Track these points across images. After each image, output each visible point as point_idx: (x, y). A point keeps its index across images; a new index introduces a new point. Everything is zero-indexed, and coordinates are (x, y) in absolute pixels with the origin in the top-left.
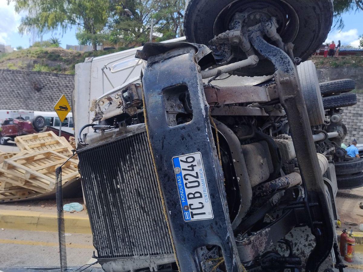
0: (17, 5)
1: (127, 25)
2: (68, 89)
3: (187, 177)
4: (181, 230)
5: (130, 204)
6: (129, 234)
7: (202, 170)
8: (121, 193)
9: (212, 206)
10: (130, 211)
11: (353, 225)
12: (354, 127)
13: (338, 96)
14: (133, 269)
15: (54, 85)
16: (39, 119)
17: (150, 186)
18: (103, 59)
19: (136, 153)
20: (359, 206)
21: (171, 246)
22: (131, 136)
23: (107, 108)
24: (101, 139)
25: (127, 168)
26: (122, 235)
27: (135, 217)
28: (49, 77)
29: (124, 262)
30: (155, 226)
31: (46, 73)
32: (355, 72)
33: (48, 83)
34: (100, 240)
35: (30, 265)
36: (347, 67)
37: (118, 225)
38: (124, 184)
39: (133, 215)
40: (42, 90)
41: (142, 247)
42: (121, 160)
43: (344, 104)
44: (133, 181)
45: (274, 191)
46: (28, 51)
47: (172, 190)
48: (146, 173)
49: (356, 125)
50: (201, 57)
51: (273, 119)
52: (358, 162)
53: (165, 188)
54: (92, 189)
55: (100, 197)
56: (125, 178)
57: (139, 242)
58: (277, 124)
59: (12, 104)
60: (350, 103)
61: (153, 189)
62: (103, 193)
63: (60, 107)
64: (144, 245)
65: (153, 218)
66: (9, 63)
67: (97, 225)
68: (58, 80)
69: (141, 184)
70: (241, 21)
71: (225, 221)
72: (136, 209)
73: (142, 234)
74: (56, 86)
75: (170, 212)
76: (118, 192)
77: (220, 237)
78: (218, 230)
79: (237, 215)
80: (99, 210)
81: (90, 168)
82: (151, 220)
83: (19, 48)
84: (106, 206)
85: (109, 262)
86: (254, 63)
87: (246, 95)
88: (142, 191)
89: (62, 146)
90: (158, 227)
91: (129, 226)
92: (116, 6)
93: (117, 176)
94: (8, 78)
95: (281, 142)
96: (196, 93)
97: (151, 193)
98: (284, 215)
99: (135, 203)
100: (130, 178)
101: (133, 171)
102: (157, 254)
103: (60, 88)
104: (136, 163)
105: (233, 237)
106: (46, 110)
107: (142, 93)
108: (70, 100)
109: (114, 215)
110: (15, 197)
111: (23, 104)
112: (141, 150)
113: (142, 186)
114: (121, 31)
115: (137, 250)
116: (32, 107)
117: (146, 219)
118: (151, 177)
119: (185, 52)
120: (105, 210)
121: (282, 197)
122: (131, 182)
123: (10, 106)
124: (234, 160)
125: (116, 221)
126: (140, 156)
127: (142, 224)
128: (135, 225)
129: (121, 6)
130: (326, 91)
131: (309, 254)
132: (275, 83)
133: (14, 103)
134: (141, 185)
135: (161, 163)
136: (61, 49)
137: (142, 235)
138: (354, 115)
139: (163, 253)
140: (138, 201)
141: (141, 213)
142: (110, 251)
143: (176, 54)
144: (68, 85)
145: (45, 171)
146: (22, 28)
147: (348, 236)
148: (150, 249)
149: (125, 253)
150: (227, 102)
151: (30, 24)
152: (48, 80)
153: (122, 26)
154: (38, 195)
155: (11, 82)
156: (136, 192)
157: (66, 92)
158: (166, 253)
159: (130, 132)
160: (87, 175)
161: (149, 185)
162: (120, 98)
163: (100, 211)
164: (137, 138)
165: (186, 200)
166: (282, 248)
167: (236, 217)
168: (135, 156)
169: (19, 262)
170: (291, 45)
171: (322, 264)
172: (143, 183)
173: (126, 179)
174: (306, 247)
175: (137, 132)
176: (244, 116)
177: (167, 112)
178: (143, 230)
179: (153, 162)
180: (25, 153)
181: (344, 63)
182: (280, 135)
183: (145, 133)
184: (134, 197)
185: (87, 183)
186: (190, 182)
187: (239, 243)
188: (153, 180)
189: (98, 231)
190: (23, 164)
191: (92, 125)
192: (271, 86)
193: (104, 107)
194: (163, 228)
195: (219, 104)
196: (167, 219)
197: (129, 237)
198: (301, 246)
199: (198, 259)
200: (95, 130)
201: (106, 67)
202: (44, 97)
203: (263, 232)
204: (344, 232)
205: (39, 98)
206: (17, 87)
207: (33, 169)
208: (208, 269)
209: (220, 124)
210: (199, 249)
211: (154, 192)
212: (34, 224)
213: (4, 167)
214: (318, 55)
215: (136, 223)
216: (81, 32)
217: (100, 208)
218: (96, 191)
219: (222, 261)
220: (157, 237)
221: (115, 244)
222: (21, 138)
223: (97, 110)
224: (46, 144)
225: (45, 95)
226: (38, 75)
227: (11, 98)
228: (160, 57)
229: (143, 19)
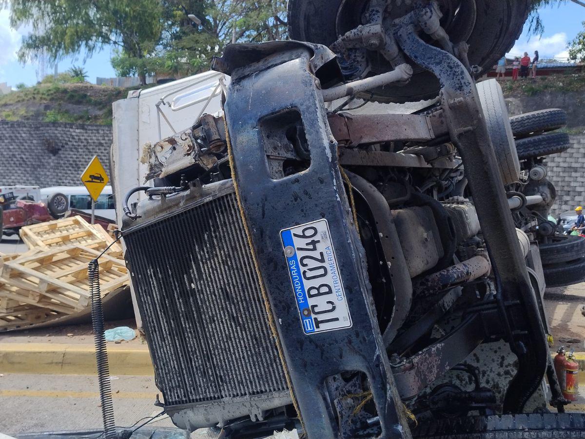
0: (14, 16)
1: (192, 40)
2: (103, 148)
3: (305, 261)
4: (300, 350)
5: (214, 313)
6: (213, 362)
7: (330, 248)
8: (198, 297)
9: (349, 307)
10: (213, 325)
11: (573, 343)
12: (566, 188)
13: (540, 137)
14: (223, 420)
15: (80, 144)
16: (58, 197)
17: (245, 281)
18: (157, 92)
19: (220, 229)
20: (581, 312)
21: (284, 377)
22: (211, 202)
23: (168, 156)
24: (161, 210)
25: (206, 254)
26: (202, 365)
27: (222, 335)
28: (71, 130)
29: (208, 409)
30: (256, 346)
31: (65, 125)
32: (564, 100)
33: (69, 141)
34: (167, 377)
35: (54, 430)
36: (551, 94)
37: (195, 349)
38: (202, 282)
39: (219, 331)
40: (60, 152)
41: (236, 384)
42: (195, 243)
43: (550, 149)
44: (216, 275)
45: (446, 286)
46: (35, 90)
47: (282, 285)
48: (238, 261)
49: (569, 186)
50: (320, 64)
51: (437, 174)
52: (576, 242)
53: (270, 281)
54: (149, 293)
55: (163, 305)
56: (203, 271)
57: (230, 374)
58: (444, 183)
59: (13, 177)
60: (559, 147)
61: (251, 285)
62: (167, 298)
63: (91, 176)
64: (239, 379)
65: (252, 333)
66: (4, 111)
67: (161, 352)
68: (85, 134)
69: (229, 279)
70: (381, 10)
71: (371, 329)
72: (224, 320)
73: (235, 361)
74: (83, 144)
75: (280, 320)
76: (192, 296)
77: (364, 357)
78: (360, 345)
79: (390, 324)
80: (163, 326)
81: (145, 258)
82: (249, 338)
83: (21, 86)
84: (173, 320)
85: (183, 411)
86: (406, 77)
87: (395, 128)
88: (232, 290)
89: (96, 239)
90: (261, 349)
91: (214, 350)
92: (173, 10)
93: (189, 269)
94: (4, 136)
95: (454, 208)
96: (314, 123)
97: (246, 293)
98: (464, 322)
99: (222, 312)
100: (211, 270)
101: (216, 259)
102: (262, 392)
103: (89, 147)
104: (220, 245)
105: (386, 356)
106: (68, 184)
107: (226, 129)
108: (106, 166)
109: (188, 334)
110: (24, 322)
111: (31, 176)
112: (227, 223)
113: (233, 282)
114: (184, 51)
115: (228, 388)
116: (45, 181)
117: (241, 337)
118: (246, 267)
119: (293, 57)
120: (173, 326)
121: (459, 298)
122: (212, 277)
123: (10, 181)
124: (381, 235)
125: (192, 342)
126: (226, 234)
127: (234, 345)
128: (223, 347)
129: (182, 11)
130: (519, 130)
131: (506, 389)
132: (441, 108)
133: (15, 174)
134: (230, 281)
135: (262, 240)
136: (89, 85)
137: (235, 363)
138: (565, 170)
139: (270, 390)
140: (227, 308)
141: (232, 327)
142: (184, 393)
143: (279, 62)
144: (103, 142)
145: (71, 278)
146: (24, 53)
147: (567, 359)
148: (249, 385)
149: (208, 394)
150: (365, 140)
151: (36, 47)
152: (69, 136)
153: (185, 44)
154: (62, 317)
155: (10, 141)
156: (223, 293)
157: (100, 154)
158: (277, 389)
159: (207, 194)
160: (140, 271)
161: (243, 280)
162: (189, 139)
163: (165, 328)
164: (220, 204)
165: (305, 299)
166: (461, 381)
167: (389, 326)
168: (217, 234)
169: (36, 425)
170: (465, 46)
171: (528, 403)
172: (233, 278)
173: (206, 273)
174: (501, 376)
175: (219, 195)
176: (393, 168)
177: (268, 156)
178: (237, 355)
179: (247, 241)
180: (38, 251)
181: (546, 87)
182: (451, 198)
183: (233, 195)
184: (219, 301)
185: (140, 283)
186: (311, 270)
187: (395, 367)
188: (249, 271)
189: (163, 361)
190: (36, 269)
191: (145, 189)
192: (435, 113)
193: (164, 155)
194: (270, 349)
195: (351, 143)
196: (276, 335)
197: (215, 368)
198: (492, 375)
199: (330, 395)
200: (151, 196)
201: (163, 102)
202: (64, 164)
203: (433, 349)
204: (560, 353)
205: (57, 165)
206: (19, 148)
207: (52, 276)
208: (347, 411)
209: (355, 177)
210: (330, 379)
211: (252, 291)
212: (56, 363)
213: (4, 275)
214: (503, 76)
215: (224, 344)
216: (119, 56)
217: (164, 323)
218: (157, 296)
219: (368, 398)
220: (261, 365)
221: (192, 380)
222: (30, 229)
223: (153, 160)
224: (71, 237)
225: (66, 159)
226: (53, 128)
227: (11, 167)
228: (253, 68)
229: (218, 30)
